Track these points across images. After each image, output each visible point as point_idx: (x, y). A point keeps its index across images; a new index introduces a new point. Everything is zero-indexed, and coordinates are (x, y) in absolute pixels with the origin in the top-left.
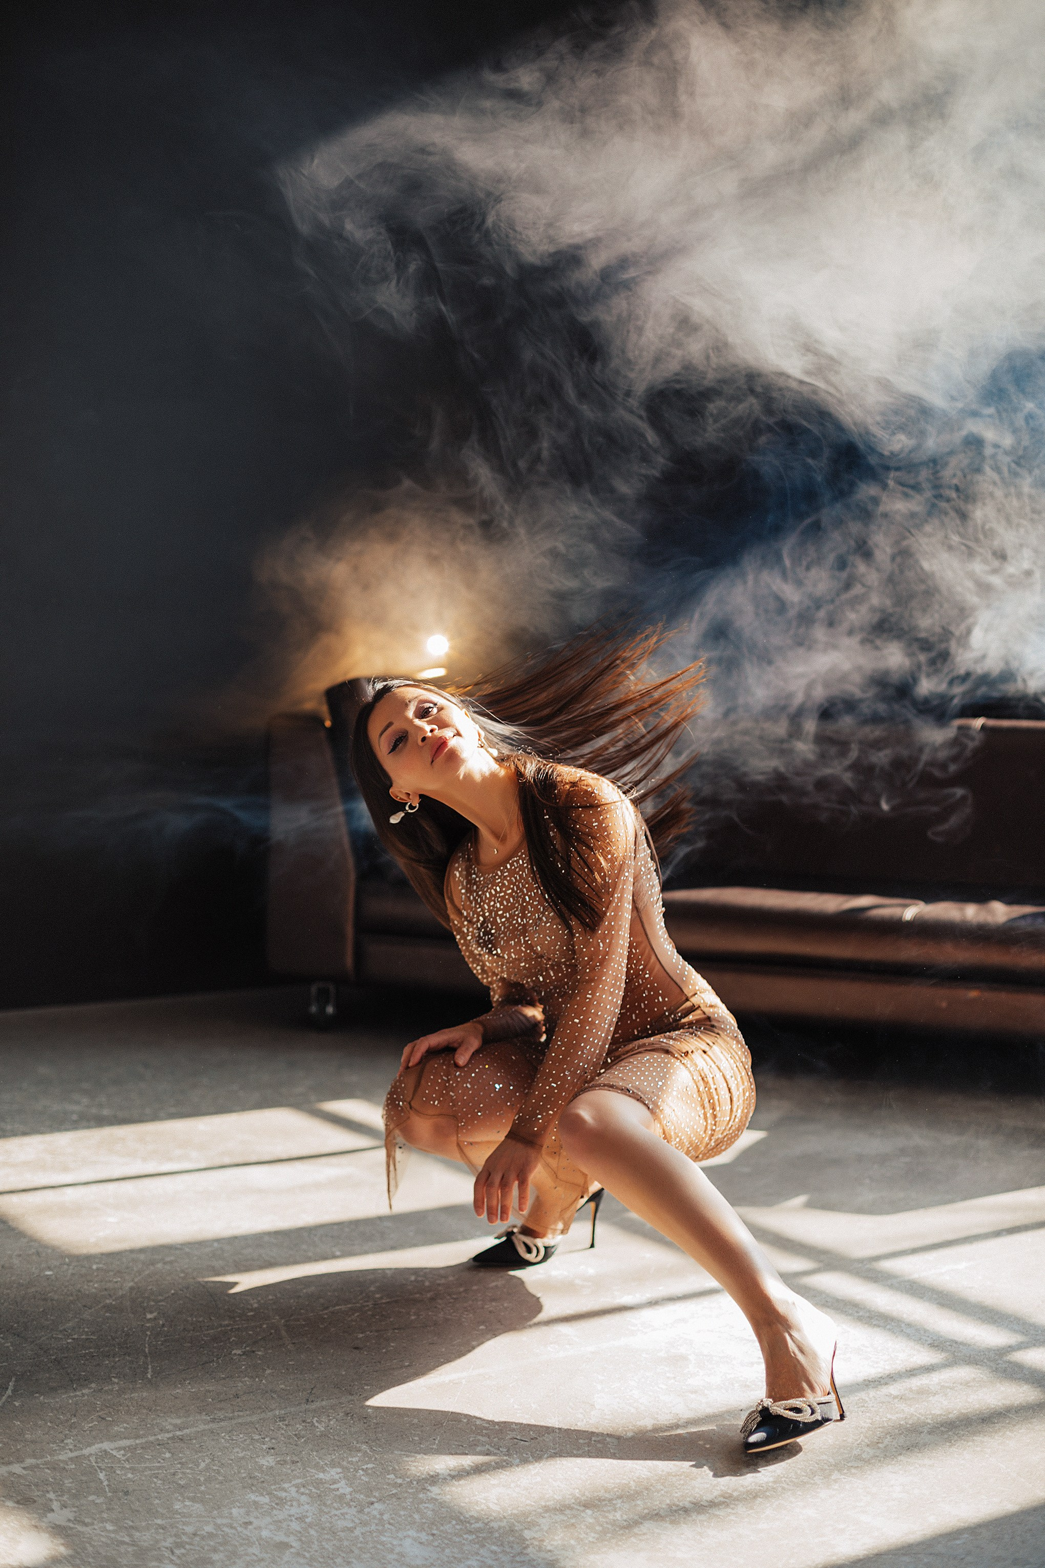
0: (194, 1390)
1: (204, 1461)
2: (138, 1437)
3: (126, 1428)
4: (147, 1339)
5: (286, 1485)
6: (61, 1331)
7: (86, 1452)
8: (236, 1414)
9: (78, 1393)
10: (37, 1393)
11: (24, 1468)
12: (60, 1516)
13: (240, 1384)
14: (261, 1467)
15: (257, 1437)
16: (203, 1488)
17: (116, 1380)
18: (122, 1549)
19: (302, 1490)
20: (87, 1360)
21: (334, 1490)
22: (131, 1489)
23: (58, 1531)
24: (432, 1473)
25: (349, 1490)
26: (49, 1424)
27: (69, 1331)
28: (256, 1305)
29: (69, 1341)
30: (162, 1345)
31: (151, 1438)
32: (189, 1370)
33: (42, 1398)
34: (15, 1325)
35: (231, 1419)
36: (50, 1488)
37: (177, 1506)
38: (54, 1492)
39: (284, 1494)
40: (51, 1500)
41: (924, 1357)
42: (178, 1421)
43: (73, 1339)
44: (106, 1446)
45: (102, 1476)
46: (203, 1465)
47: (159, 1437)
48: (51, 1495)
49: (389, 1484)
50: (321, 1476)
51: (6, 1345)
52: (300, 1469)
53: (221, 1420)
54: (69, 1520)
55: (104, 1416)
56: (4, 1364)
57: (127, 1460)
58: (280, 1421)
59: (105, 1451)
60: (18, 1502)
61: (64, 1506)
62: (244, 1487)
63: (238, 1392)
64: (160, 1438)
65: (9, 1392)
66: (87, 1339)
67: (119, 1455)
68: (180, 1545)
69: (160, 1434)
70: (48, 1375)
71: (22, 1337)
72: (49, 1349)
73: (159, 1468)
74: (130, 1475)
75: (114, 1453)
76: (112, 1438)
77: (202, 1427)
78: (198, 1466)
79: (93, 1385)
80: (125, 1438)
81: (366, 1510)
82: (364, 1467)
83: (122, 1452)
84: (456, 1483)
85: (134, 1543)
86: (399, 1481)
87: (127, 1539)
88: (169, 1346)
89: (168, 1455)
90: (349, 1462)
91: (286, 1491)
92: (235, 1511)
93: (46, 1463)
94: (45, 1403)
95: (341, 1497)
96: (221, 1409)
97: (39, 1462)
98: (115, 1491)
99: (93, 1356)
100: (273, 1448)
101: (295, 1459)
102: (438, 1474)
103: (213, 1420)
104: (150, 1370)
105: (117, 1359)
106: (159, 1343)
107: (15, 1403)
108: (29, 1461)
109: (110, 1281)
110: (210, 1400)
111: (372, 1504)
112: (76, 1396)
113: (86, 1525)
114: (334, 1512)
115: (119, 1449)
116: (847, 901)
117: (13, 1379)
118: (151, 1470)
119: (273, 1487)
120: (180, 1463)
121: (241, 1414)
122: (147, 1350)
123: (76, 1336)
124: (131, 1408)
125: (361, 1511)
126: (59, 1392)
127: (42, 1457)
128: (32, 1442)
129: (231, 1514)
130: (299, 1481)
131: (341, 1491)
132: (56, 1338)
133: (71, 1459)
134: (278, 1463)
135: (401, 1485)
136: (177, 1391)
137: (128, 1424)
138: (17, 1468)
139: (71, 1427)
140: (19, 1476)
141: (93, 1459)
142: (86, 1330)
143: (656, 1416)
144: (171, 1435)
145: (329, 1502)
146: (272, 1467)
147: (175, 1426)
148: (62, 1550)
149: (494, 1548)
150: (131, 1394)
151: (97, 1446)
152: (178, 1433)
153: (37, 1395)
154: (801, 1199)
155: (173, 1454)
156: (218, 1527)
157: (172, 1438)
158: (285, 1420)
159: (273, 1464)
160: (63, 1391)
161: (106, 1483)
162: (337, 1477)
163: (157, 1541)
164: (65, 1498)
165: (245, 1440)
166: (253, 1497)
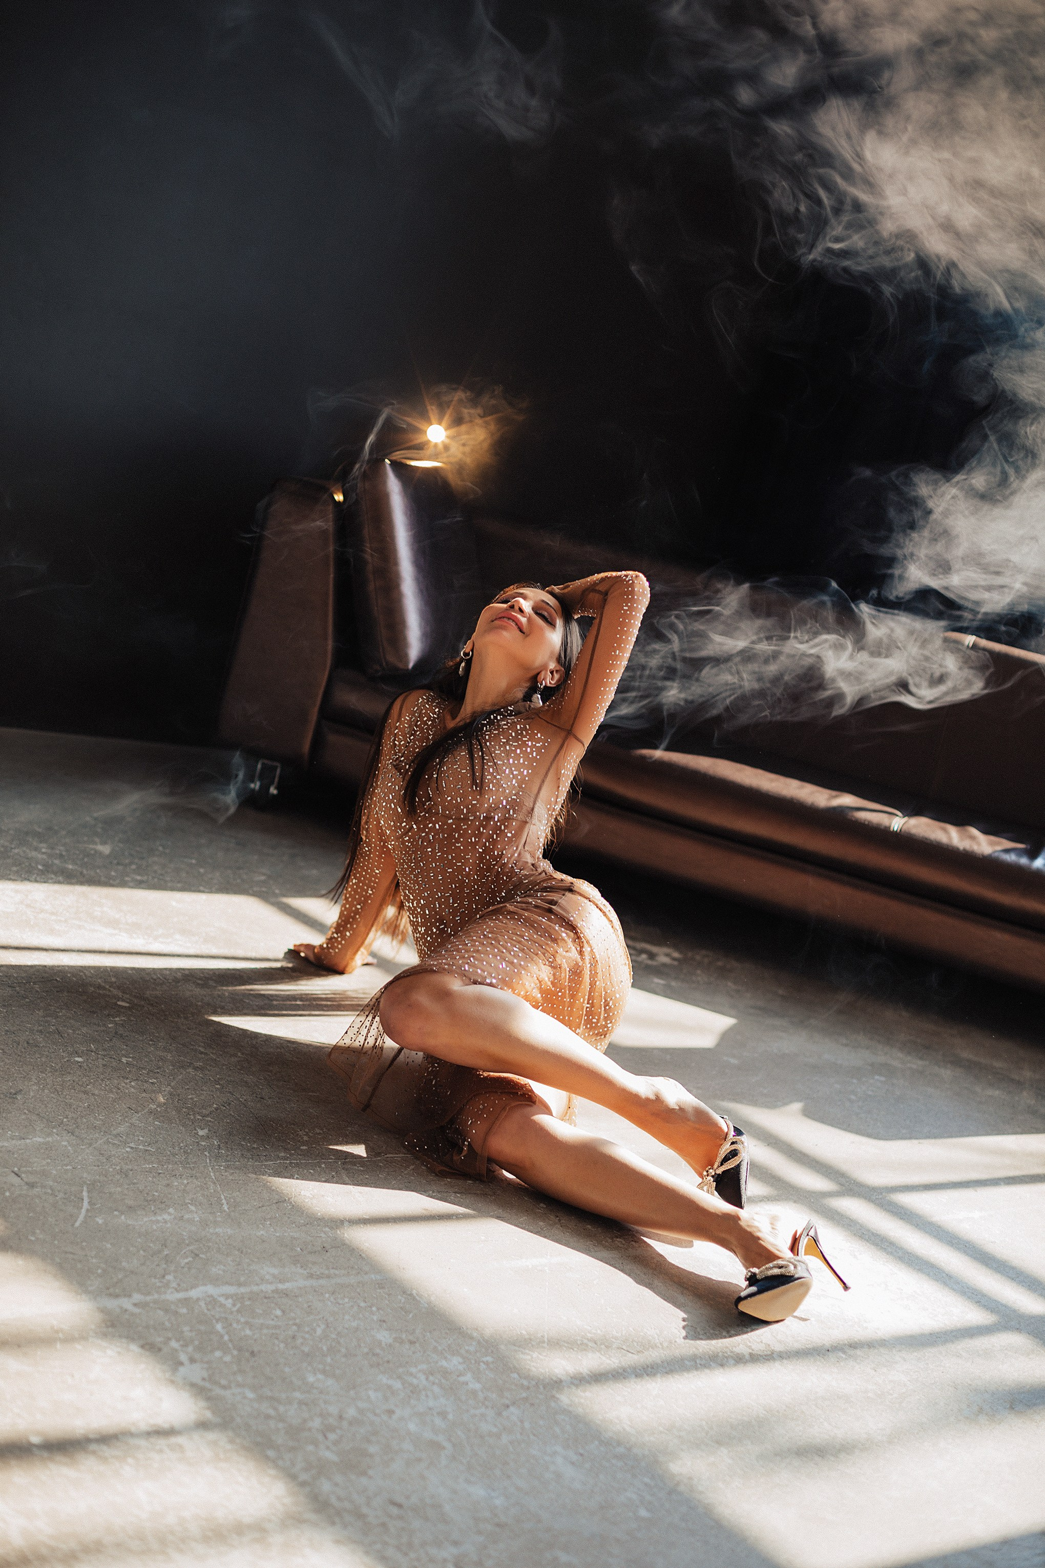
0: (278, 1234)
1: (319, 1326)
2: (240, 1285)
3: (224, 1271)
4: (208, 1161)
5: (413, 1370)
6: (116, 1136)
7: (194, 1293)
8: (332, 1271)
9: (159, 1218)
10: (116, 1210)
11: (135, 1305)
12: (196, 1372)
13: (323, 1235)
14: (380, 1342)
15: (362, 1304)
16: (329, 1360)
17: (193, 1208)
18: (272, 1423)
19: (431, 1378)
20: (154, 1177)
21: (463, 1383)
22: (256, 1350)
23: (198, 1390)
24: (554, 1379)
25: (477, 1386)
26: (141, 1252)
27: (124, 1138)
28: (306, 1138)
29: (128, 1149)
30: (226, 1171)
31: (255, 1288)
32: (265, 1208)
33: (123, 1217)
34: (65, 1120)
35: (328, 1277)
36: (170, 1335)
37: (311, 1379)
38: (178, 1340)
39: (415, 1381)
40: (176, 1350)
41: (975, 1316)
42: (275, 1271)
43: (132, 1148)
44: (211, 1290)
45: (219, 1327)
46: (319, 1331)
47: (263, 1287)
48: (174, 1344)
49: (516, 1385)
50: (444, 1363)
51: (63, 1143)
52: (420, 1352)
53: (319, 1277)
54: (204, 1379)
55: (197, 1252)
56: (68, 1167)
57: (238, 1311)
58: (380, 1288)
59: (212, 1296)
60: (142, 1347)
61: (192, 1360)
62: (372, 1366)
63: (325, 1245)
64: (263, 1289)
65: (86, 1204)
66: (147, 1150)
67: (229, 1303)
68: (331, 1429)
69: (261, 1283)
70: (119, 1189)
71: (77, 1137)
72: (110, 1156)
73: (276, 1327)
74: (248, 1332)
75: (222, 1300)
76: (216, 1281)
77: (302, 1283)
78: (315, 1331)
79: (171, 1210)
80: (227, 1283)
81: (504, 1413)
82: (485, 1359)
83: (230, 1301)
84: (582, 1394)
85: (281, 1419)
86: (525, 1383)
87: (272, 1412)
88: (233, 1173)
89: (279, 1312)
90: (467, 1351)
91: (415, 1377)
92: (371, 1393)
93: (155, 1302)
94: (129, 1225)
95: (474, 1393)
96: (314, 1263)
97: (148, 1298)
98: (240, 1350)
99: (160, 1174)
100: (384, 1321)
101: (411, 1338)
102: (561, 1381)
103: (311, 1276)
104: (224, 1201)
105: (185, 1182)
106: (222, 1168)
107: (97, 1219)
108: (137, 1297)
109: (146, 1082)
110: (299, 1249)
111: (508, 1406)
112: (158, 1222)
113: (224, 1388)
114: (472, 1411)
115: (227, 1297)
116: (836, 797)
117: (85, 1188)
118: (268, 1328)
119: (401, 1370)
120: (295, 1324)
121: (337, 1272)
122: (212, 1174)
123: (132, 1145)
124: (221, 1246)
125: (499, 1414)
126: (139, 1213)
127: (149, 1294)
128: (132, 1272)
129: (369, 1397)
130: (424, 1366)
131: (471, 1386)
132: (114, 1144)
133: (180, 1300)
134: (395, 1339)
135: (528, 1388)
136: (262, 1232)
137: (224, 1266)
138: (126, 1303)
139: (167, 1260)
140: (132, 1314)
141: (202, 1304)
142: (141, 1139)
143: (749, 1344)
144: (272, 1287)
145: (463, 1398)
146: (390, 1345)
147: (274, 1276)
148: (208, 1415)
149: (647, 1480)
150: (215, 1228)
151: (202, 1289)
152: (281, 1286)
153: (116, 1213)
154: (797, 1106)
155: (283, 1312)
156: (361, 1411)
157: (276, 1291)
158: (383, 1288)
159: (390, 1341)
160: (144, 1213)
161: (226, 1338)
162: (461, 1367)
163: (305, 1421)
164: (190, 1349)
165: (352, 1306)
166: (384, 1379)
